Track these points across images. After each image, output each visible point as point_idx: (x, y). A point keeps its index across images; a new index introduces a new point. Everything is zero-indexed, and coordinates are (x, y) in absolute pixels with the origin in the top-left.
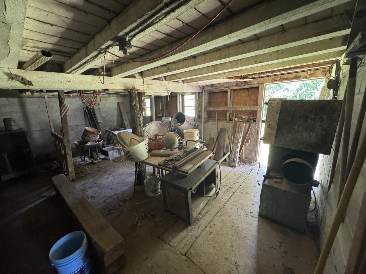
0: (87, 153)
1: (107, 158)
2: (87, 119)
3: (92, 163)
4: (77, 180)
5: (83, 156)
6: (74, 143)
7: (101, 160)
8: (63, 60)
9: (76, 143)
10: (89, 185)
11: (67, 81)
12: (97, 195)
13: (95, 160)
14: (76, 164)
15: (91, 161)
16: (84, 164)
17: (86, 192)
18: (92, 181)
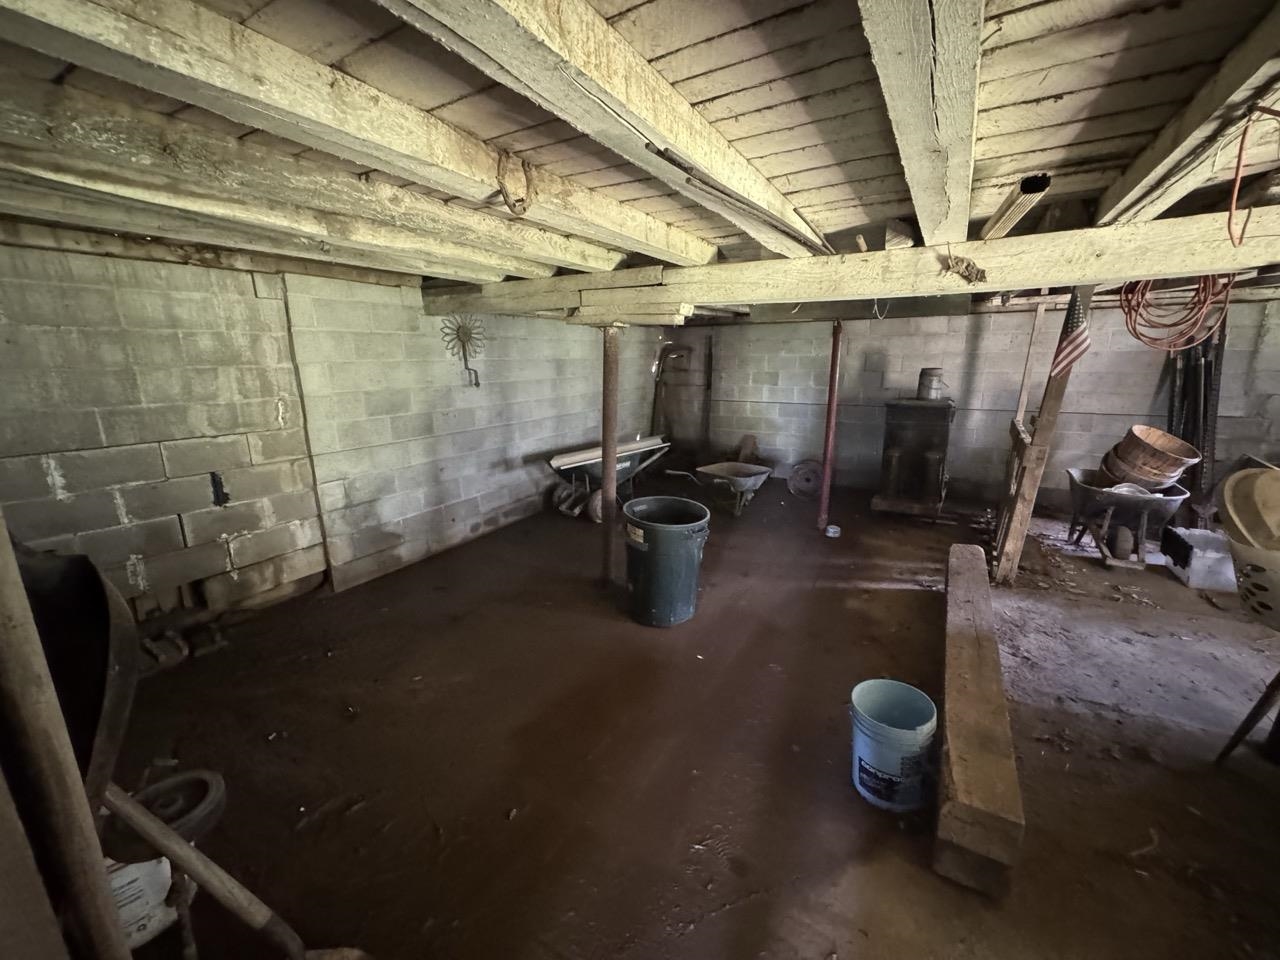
0: (1099, 522)
1: (1178, 570)
2: (1164, 395)
3: (1099, 564)
4: (1018, 587)
5: (1080, 528)
6: (1068, 472)
7: (1140, 568)
8: (1100, 184)
9: (1076, 474)
10: (1042, 622)
11: (1092, 255)
12: (1045, 665)
13: (1115, 556)
14: (1042, 543)
15: (1099, 555)
16: (1071, 553)
17: (1021, 637)
18: (1060, 616)
